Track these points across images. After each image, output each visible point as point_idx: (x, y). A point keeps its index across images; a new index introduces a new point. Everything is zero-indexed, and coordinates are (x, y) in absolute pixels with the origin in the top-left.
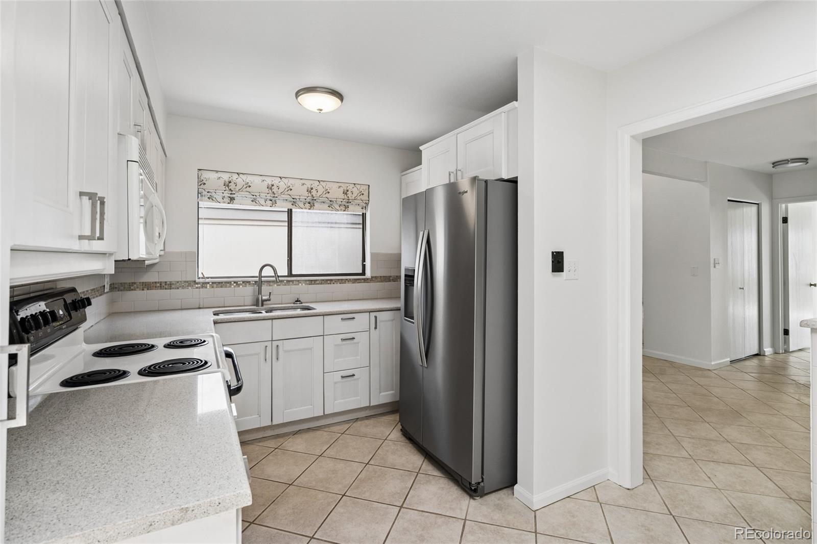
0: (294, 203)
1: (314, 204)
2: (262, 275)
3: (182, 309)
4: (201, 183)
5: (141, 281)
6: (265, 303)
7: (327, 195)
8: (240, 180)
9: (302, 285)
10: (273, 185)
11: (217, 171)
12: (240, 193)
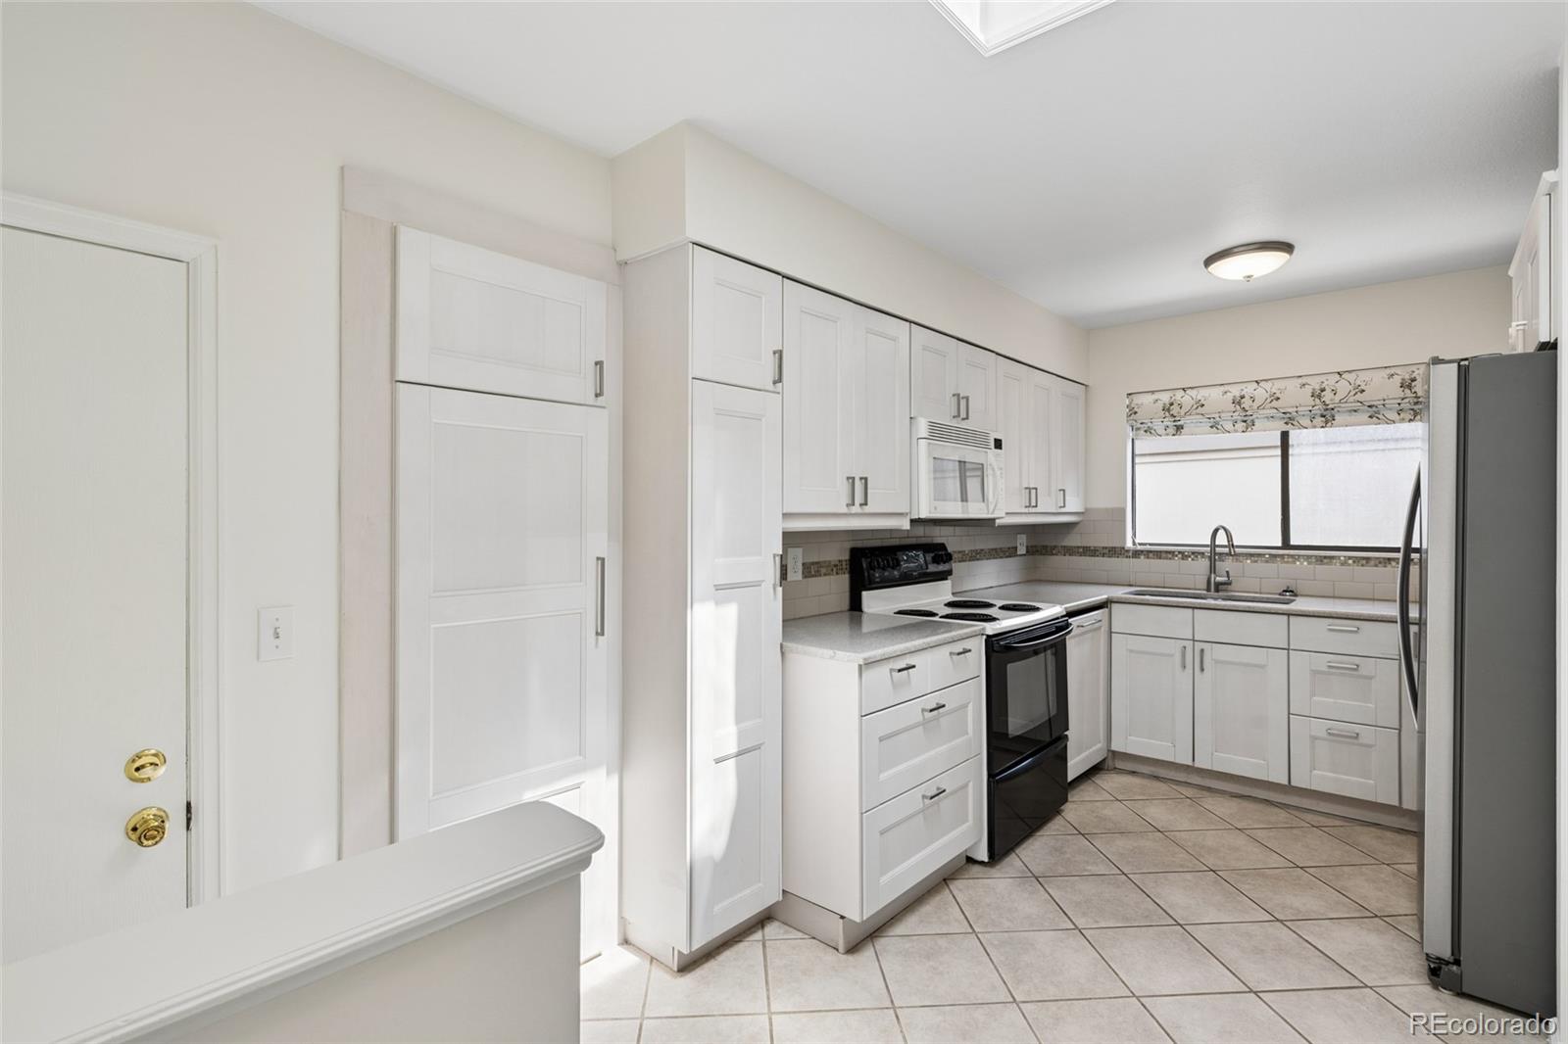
0: (1290, 420)
1: (1333, 416)
2: (1217, 543)
3: (1107, 584)
4: (1132, 412)
5: (1063, 544)
6: (1221, 587)
7: (1359, 397)
8: (1187, 400)
9: (1302, 564)
10: (1242, 397)
11: (1153, 392)
12: (1188, 418)
